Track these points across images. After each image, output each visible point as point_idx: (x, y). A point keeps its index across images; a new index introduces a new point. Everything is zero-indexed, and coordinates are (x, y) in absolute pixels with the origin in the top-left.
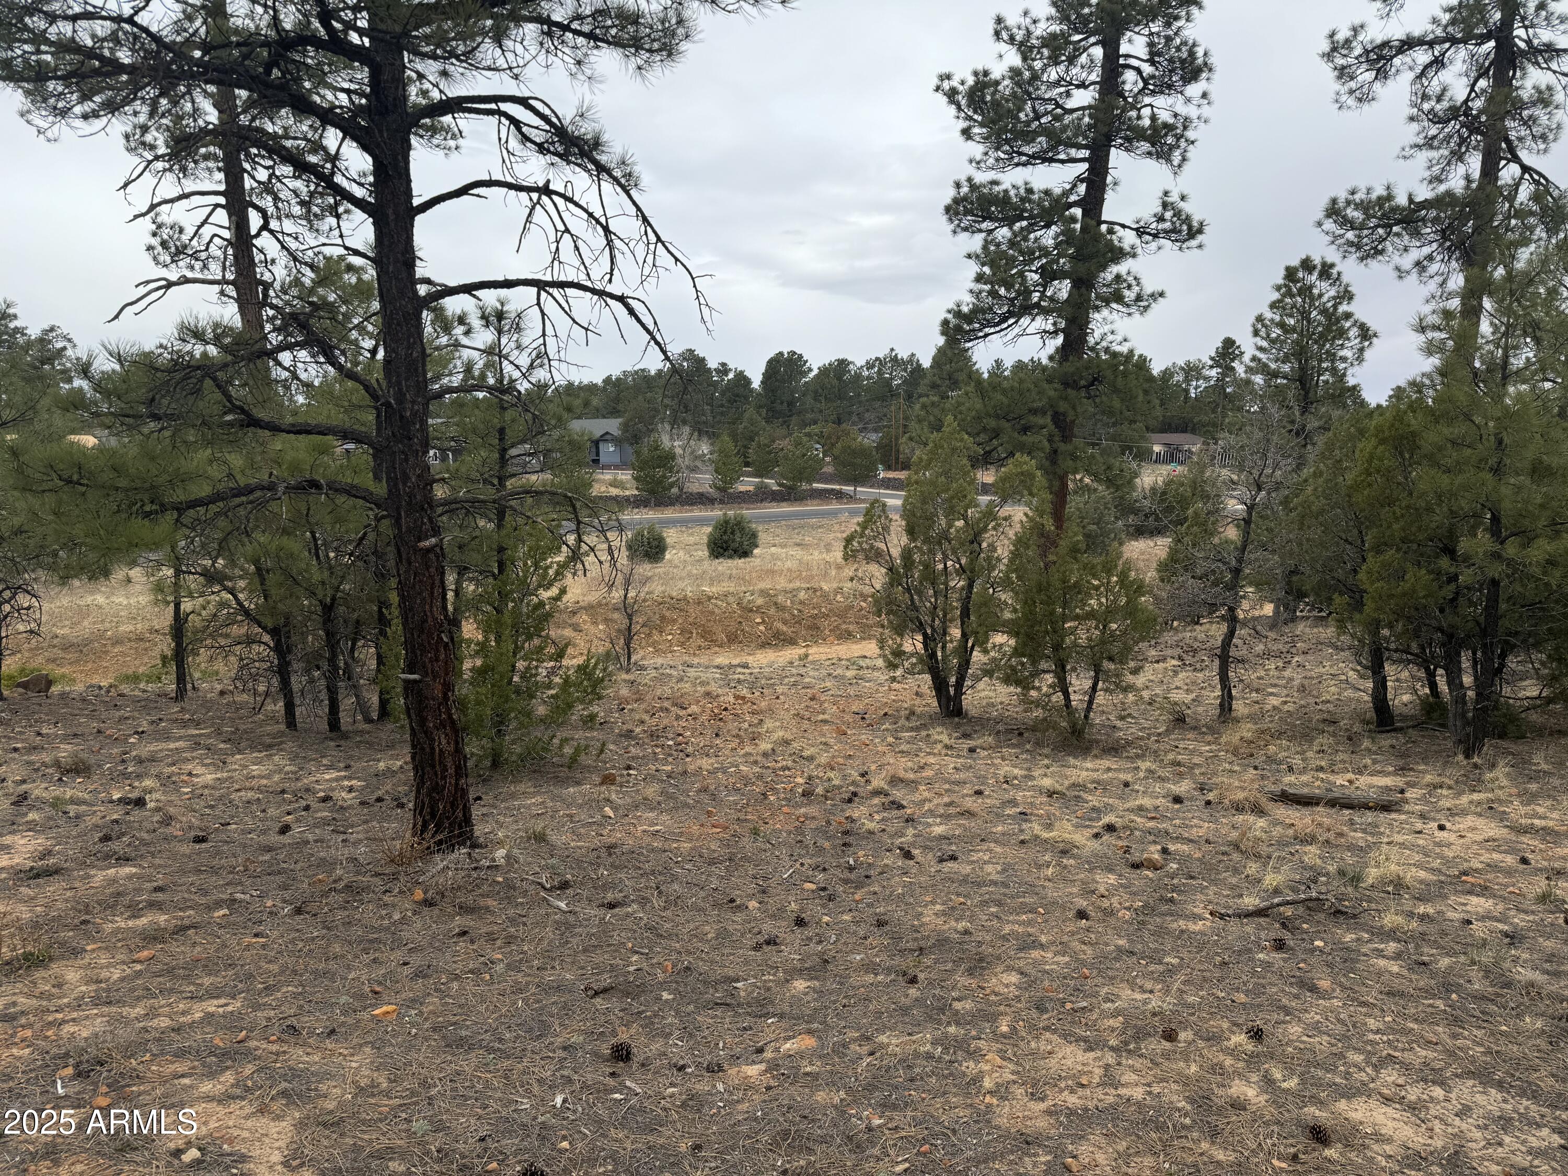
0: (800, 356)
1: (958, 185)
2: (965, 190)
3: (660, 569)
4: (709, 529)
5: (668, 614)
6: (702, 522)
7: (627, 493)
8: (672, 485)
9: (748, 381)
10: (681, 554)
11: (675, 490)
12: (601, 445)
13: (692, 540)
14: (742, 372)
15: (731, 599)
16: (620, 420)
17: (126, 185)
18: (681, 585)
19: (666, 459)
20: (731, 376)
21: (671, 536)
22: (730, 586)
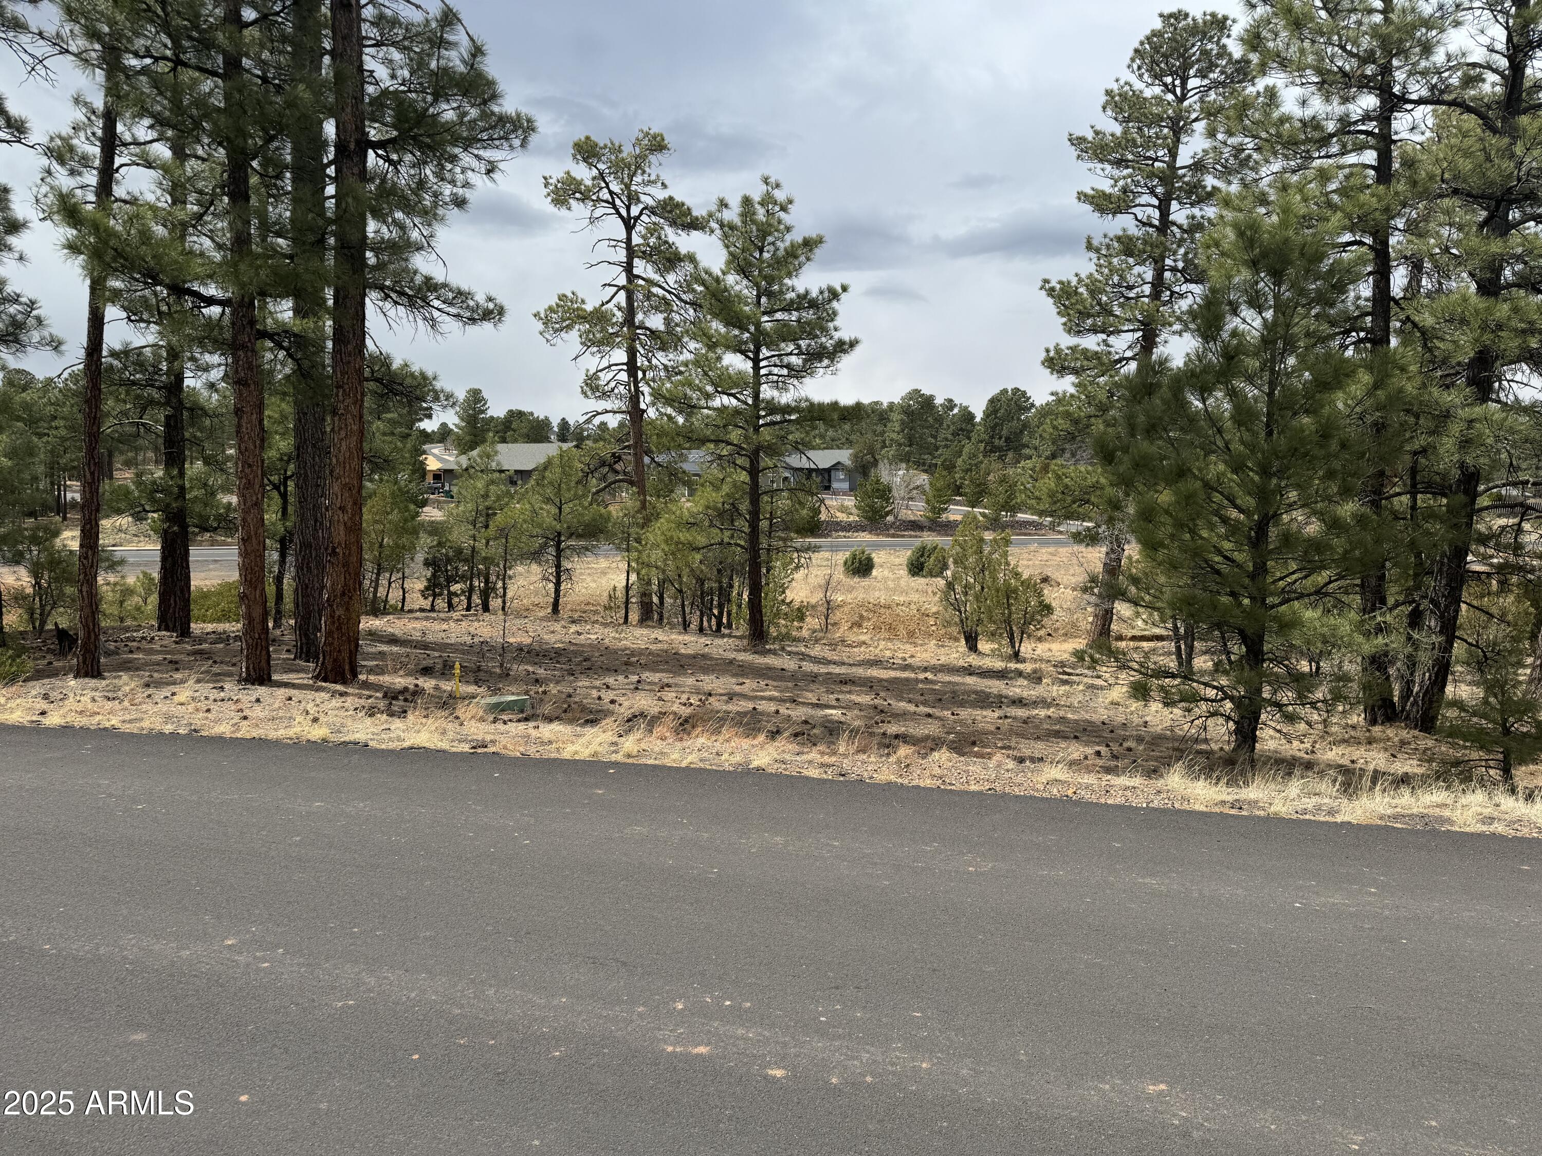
0: (1024, 393)
1: (1048, 351)
2: (1052, 354)
3: (865, 582)
4: (909, 553)
5: (865, 614)
6: (905, 546)
7: (851, 518)
8: (887, 514)
9: (971, 416)
10: (886, 573)
11: (890, 518)
12: (833, 473)
13: (897, 561)
14: (966, 408)
15: (913, 606)
16: (851, 451)
17: (575, 359)
18: (877, 594)
19: (884, 493)
20: (956, 411)
21: (878, 557)
22: (915, 597)
